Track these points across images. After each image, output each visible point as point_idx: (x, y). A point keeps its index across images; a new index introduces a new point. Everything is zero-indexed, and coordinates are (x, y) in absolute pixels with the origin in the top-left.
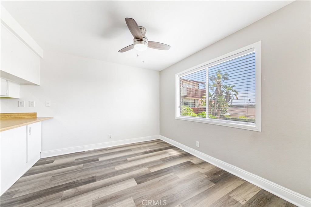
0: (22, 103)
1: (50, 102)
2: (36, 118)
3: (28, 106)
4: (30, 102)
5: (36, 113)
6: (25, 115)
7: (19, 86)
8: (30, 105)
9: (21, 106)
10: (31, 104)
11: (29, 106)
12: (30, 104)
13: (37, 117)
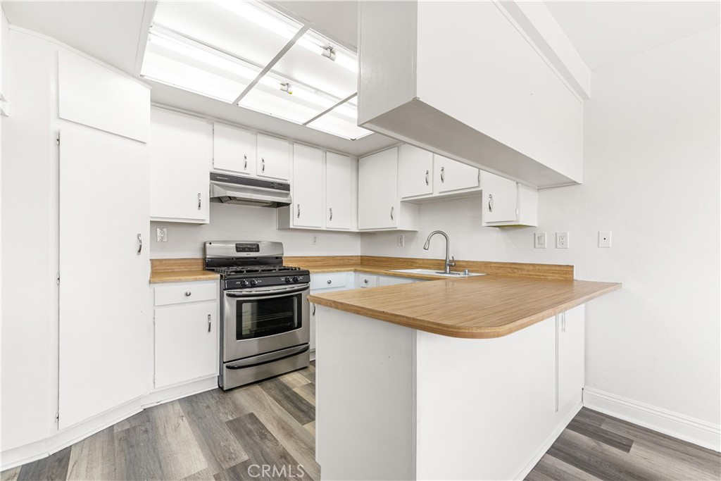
0: (543, 238)
1: (611, 233)
2: (573, 280)
3: (554, 246)
4: (558, 236)
5: (572, 267)
6: (548, 271)
7: (535, 195)
8: (558, 244)
9: (539, 246)
10: (560, 241)
11: (556, 247)
12: (558, 242)
13: (575, 278)
